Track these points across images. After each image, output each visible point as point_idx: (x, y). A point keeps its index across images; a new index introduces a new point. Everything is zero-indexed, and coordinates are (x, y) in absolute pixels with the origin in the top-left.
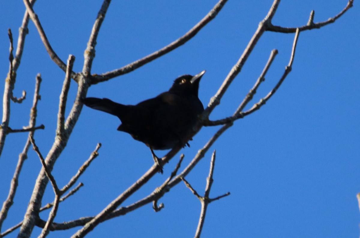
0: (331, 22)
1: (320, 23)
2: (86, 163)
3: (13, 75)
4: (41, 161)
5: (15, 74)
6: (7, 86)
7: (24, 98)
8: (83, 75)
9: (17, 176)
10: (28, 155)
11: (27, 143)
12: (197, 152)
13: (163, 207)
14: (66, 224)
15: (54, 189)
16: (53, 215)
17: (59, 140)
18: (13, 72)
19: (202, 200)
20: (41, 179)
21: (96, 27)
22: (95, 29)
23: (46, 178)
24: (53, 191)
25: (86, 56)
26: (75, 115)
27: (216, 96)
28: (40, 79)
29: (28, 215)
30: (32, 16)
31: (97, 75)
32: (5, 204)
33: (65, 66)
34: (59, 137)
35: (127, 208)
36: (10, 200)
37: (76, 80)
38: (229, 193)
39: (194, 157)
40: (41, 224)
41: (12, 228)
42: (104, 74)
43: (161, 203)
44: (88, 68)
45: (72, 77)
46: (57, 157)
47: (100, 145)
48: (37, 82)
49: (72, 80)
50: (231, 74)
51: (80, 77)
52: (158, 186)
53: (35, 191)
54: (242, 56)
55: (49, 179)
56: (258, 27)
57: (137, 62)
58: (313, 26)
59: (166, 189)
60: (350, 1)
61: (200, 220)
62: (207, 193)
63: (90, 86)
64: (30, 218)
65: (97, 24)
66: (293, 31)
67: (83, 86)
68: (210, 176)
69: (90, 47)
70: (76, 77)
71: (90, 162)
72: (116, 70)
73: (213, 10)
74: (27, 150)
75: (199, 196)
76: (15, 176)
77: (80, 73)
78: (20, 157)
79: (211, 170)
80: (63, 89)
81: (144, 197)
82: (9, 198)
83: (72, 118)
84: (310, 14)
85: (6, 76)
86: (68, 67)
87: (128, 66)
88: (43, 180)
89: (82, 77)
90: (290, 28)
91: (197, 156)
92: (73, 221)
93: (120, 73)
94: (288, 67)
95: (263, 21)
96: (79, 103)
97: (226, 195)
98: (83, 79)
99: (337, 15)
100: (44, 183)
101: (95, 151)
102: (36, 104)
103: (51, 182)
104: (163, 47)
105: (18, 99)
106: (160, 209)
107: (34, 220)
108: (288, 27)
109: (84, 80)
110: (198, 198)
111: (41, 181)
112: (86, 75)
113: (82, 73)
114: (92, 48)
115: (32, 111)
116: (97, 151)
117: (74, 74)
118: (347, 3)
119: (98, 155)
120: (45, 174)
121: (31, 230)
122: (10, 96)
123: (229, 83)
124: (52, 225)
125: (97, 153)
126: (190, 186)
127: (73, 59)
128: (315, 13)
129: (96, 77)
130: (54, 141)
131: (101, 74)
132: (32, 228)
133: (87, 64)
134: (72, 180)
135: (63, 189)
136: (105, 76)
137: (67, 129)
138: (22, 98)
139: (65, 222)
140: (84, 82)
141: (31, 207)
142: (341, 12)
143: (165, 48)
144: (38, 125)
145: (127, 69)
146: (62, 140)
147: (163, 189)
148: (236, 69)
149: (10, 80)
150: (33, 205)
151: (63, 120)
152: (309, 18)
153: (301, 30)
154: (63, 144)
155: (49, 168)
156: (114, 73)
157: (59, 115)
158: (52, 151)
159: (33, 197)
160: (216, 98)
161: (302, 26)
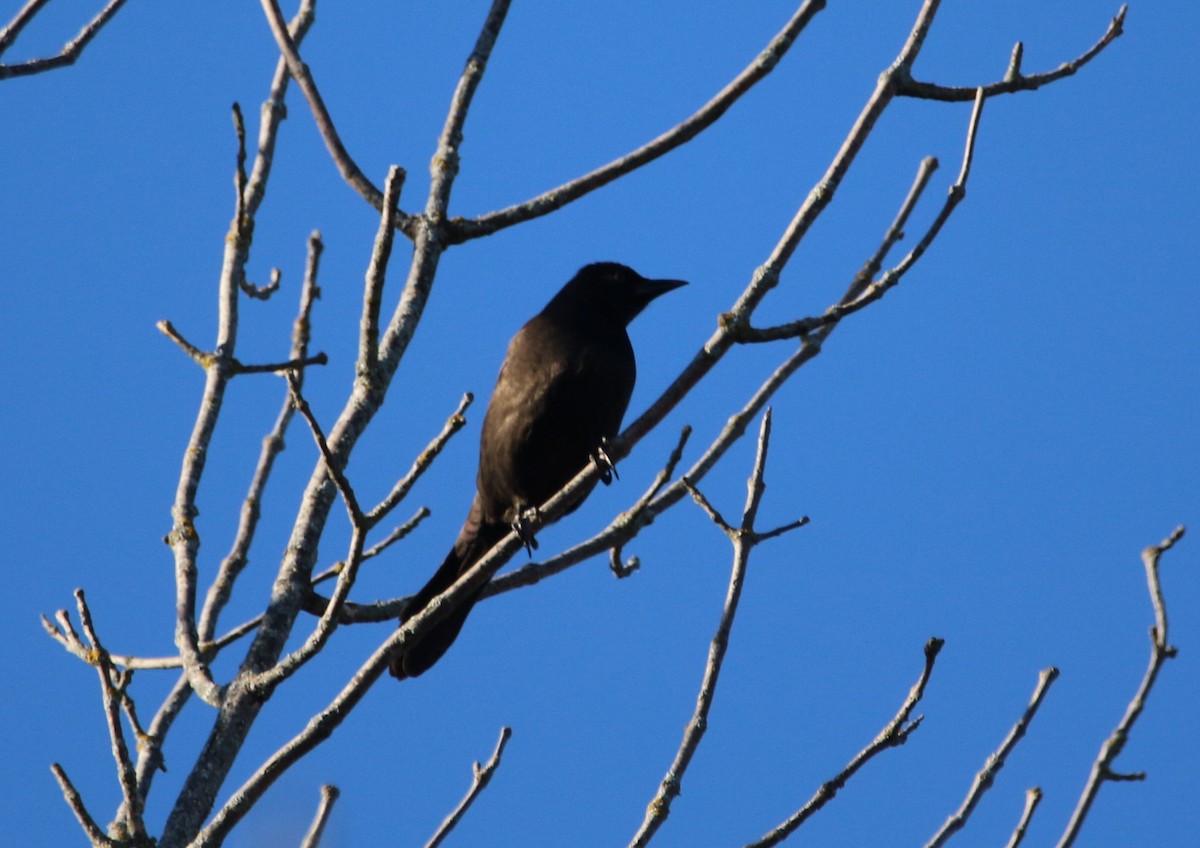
0: (1067, 72)
1: (1038, 75)
2: (433, 444)
3: (245, 224)
4: (316, 438)
5: (251, 224)
6: (229, 253)
7: (276, 286)
8: (428, 221)
9: (259, 493)
10: (287, 439)
11: (284, 410)
12: (724, 423)
13: (636, 565)
14: (382, 607)
15: (349, 511)
16: (347, 580)
17: (364, 388)
18: (246, 216)
19: (735, 537)
20: (316, 489)
21: (462, 96)
22: (459, 101)
23: (331, 486)
24: (348, 518)
25: (435, 170)
26: (405, 324)
27: (768, 263)
28: (318, 245)
29: (283, 582)
30: (294, 67)
31: (462, 220)
32: (225, 564)
33: (381, 196)
34: (363, 379)
35: (543, 566)
36: (238, 556)
37: (410, 232)
38: (806, 520)
39: (716, 435)
40: (316, 606)
41: (245, 625)
42: (482, 216)
43: (633, 557)
44: (441, 201)
45: (399, 225)
46: (358, 433)
47: (471, 396)
48: (311, 252)
49: (398, 234)
50: (806, 206)
51: (419, 225)
52: (625, 510)
53: (302, 520)
54: (836, 162)
55: (337, 485)
56: (875, 85)
57: (567, 185)
58: (1018, 84)
59: (644, 517)
60: (1115, 19)
61: (731, 588)
62: (750, 517)
63: (444, 248)
64: (289, 591)
65: (465, 89)
66: (967, 95)
67: (428, 250)
68: (755, 473)
69: (445, 147)
70: (409, 226)
71: (443, 442)
72: (515, 207)
73: (767, 51)
74: (284, 426)
75: (727, 527)
76: (251, 494)
77: (418, 215)
78: (266, 445)
79: (758, 459)
80: (375, 254)
81: (588, 538)
82: (237, 551)
83: (397, 332)
84: (1011, 52)
85: (227, 228)
86: (386, 196)
87: (546, 195)
88: (321, 490)
89: (423, 225)
90: (960, 87)
91: (725, 433)
92: (400, 599)
93: (524, 214)
94: (955, 188)
95: (890, 70)
96: (417, 293)
97: (797, 524)
98: (427, 230)
99: (1081, 57)
100: (325, 500)
101: (456, 413)
102: (309, 308)
103: (342, 494)
104: (637, 147)
105: (260, 289)
106: (629, 570)
107: (299, 595)
108: (955, 85)
109: (429, 232)
110: (726, 532)
111: (316, 495)
112: (434, 220)
113: (424, 216)
114: (451, 150)
115: (297, 326)
116: (461, 413)
117: (405, 216)
118: (1108, 24)
119: (464, 423)
120: (326, 477)
121: (289, 621)
122: (238, 277)
123: (801, 229)
124: (347, 608)
125: (461, 420)
126: (704, 500)
127: (399, 179)
128: (1024, 48)
129: (461, 224)
130: (350, 391)
131: (474, 219)
132: (293, 617)
133: (438, 191)
134: (397, 488)
135: (372, 513)
136: (483, 222)
137: (384, 358)
138: (270, 286)
139: (379, 602)
140: (430, 239)
141: (290, 560)
142: (1092, 48)
143: (642, 149)
144: (312, 353)
145: (542, 203)
146: (371, 388)
147: (636, 516)
148: (819, 195)
149: (237, 238)
150: (295, 557)
151: (373, 334)
152: (1008, 63)
153: (987, 93)
154: (374, 399)
155: (337, 461)
156: (508, 215)
157: (364, 324)
158: (345, 417)
159: (296, 537)
160: (768, 269)
161: (990, 84)
